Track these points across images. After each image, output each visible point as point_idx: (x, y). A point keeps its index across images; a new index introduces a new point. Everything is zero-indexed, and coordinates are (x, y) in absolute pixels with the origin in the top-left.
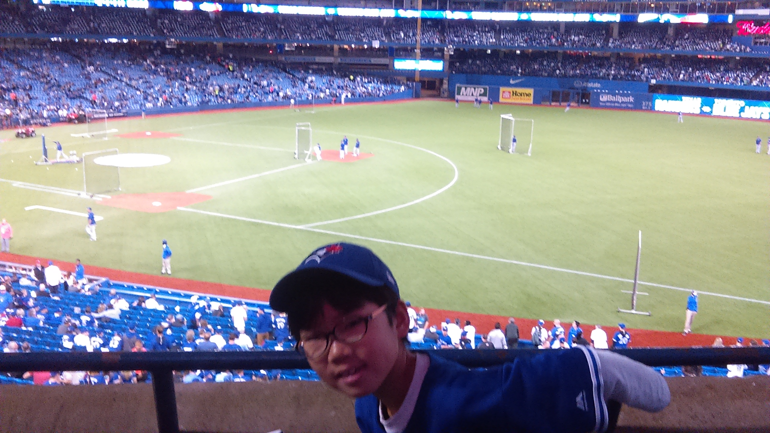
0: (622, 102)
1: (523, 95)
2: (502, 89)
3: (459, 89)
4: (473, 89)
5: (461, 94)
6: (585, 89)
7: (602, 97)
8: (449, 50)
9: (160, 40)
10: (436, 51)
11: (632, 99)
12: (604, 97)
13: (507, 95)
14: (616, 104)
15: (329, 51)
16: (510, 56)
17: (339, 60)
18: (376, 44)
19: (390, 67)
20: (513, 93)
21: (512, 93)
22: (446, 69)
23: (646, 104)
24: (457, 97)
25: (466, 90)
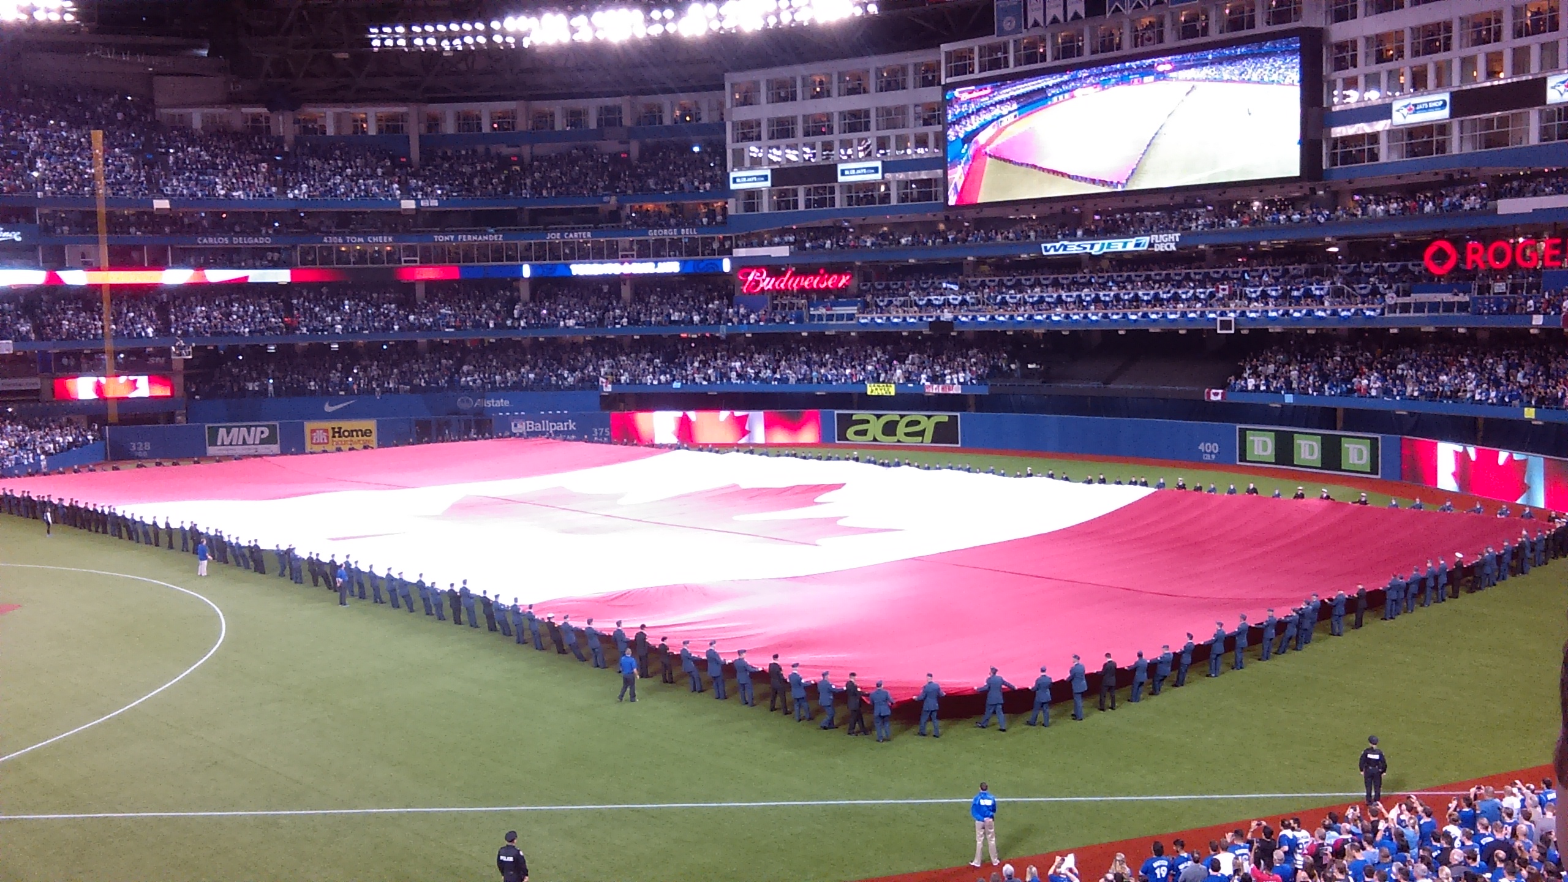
0: (555, 433)
1: (355, 433)
2: (309, 426)
3: (214, 432)
4: (245, 430)
5: (219, 443)
6: (481, 412)
7: (516, 426)
8: (182, 353)
10: (150, 355)
11: (572, 427)
12: (519, 426)
13: (320, 436)
16: (318, 355)
18: (6, 348)
19: (47, 395)
20: (334, 432)
21: (330, 431)
22: (180, 392)
23: (599, 432)
24: (211, 450)
25: (228, 433)
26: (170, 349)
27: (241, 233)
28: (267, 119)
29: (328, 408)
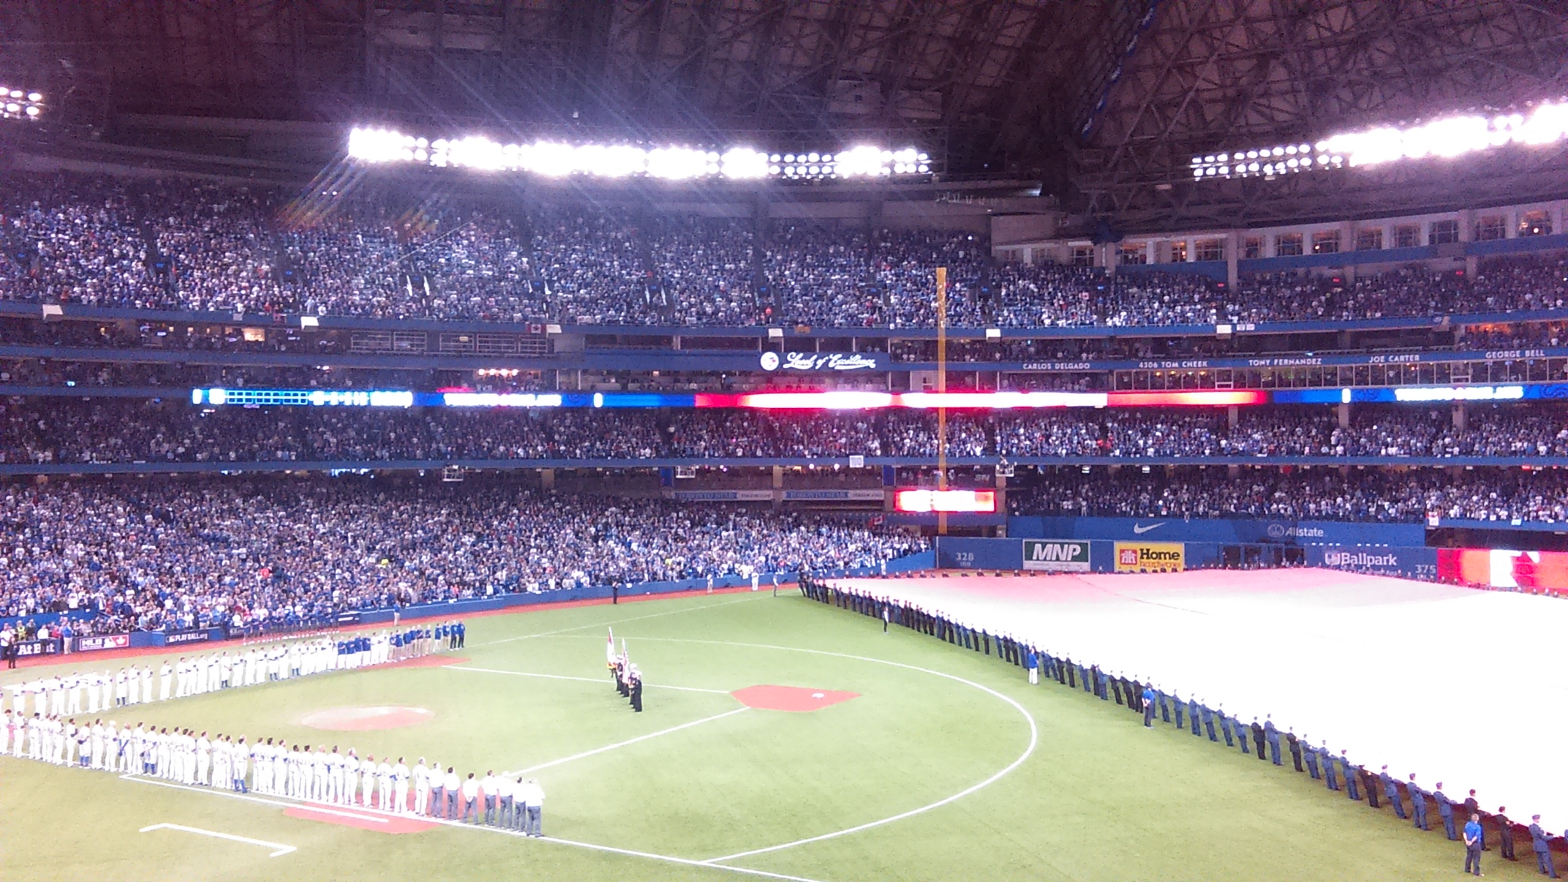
0: (1373, 566)
1: (1163, 556)
2: (1118, 546)
3: (1031, 547)
4: (1059, 547)
5: (1035, 558)
6: (1291, 539)
7: (1330, 557)
8: (1005, 472)
9: (431, 467)
10: (977, 472)
11: (1392, 561)
12: (1333, 557)
13: (1129, 557)
15: (764, 479)
16: (1129, 476)
17: (784, 496)
18: (857, 462)
19: (888, 506)
20: (1143, 554)
21: (1139, 552)
22: (1002, 508)
23: (1423, 569)
24: (1027, 564)
25: (1043, 548)
26: (995, 467)
27: (1066, 360)
28: (1092, 251)
29: (1137, 530)
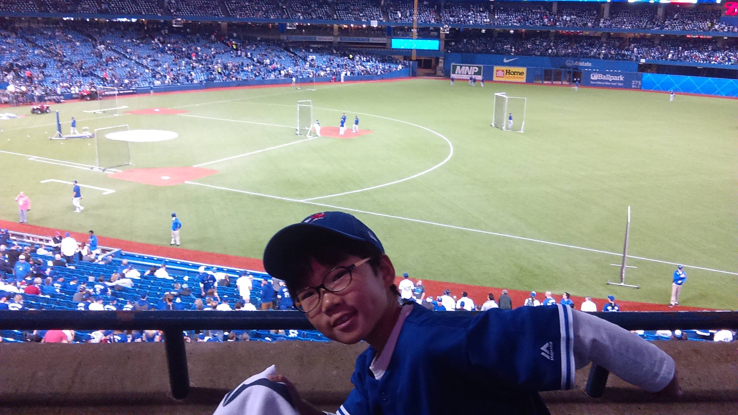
0: (613, 81)
1: (516, 73)
2: (496, 68)
3: (455, 68)
4: (468, 68)
5: (456, 73)
6: (577, 68)
7: (593, 76)
8: (445, 30)
9: (167, 20)
10: (432, 31)
11: (622, 78)
12: (595, 76)
13: (500, 73)
14: (607, 83)
15: (329, 31)
16: (504, 35)
17: (339, 40)
18: (374, 24)
19: (388, 46)
20: (507, 72)
21: (505, 71)
22: (442, 47)
24: (453, 76)
25: (461, 68)
26: (440, 29)
29: (505, 61)
